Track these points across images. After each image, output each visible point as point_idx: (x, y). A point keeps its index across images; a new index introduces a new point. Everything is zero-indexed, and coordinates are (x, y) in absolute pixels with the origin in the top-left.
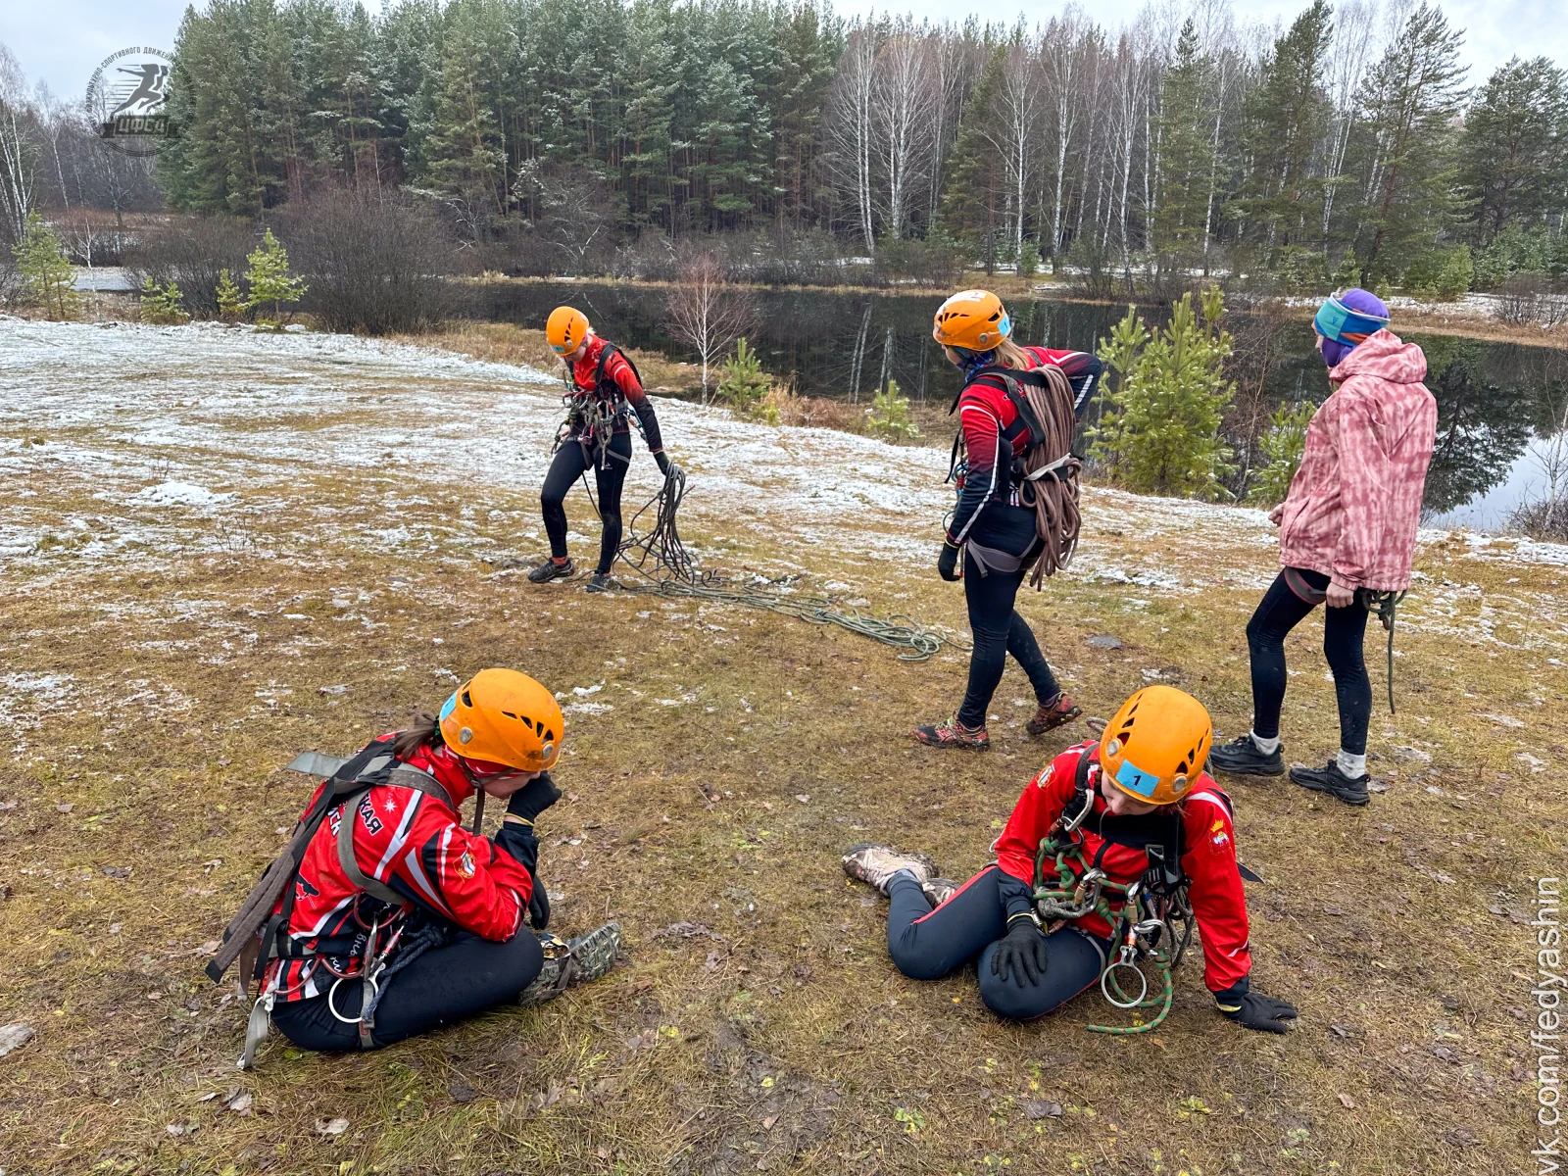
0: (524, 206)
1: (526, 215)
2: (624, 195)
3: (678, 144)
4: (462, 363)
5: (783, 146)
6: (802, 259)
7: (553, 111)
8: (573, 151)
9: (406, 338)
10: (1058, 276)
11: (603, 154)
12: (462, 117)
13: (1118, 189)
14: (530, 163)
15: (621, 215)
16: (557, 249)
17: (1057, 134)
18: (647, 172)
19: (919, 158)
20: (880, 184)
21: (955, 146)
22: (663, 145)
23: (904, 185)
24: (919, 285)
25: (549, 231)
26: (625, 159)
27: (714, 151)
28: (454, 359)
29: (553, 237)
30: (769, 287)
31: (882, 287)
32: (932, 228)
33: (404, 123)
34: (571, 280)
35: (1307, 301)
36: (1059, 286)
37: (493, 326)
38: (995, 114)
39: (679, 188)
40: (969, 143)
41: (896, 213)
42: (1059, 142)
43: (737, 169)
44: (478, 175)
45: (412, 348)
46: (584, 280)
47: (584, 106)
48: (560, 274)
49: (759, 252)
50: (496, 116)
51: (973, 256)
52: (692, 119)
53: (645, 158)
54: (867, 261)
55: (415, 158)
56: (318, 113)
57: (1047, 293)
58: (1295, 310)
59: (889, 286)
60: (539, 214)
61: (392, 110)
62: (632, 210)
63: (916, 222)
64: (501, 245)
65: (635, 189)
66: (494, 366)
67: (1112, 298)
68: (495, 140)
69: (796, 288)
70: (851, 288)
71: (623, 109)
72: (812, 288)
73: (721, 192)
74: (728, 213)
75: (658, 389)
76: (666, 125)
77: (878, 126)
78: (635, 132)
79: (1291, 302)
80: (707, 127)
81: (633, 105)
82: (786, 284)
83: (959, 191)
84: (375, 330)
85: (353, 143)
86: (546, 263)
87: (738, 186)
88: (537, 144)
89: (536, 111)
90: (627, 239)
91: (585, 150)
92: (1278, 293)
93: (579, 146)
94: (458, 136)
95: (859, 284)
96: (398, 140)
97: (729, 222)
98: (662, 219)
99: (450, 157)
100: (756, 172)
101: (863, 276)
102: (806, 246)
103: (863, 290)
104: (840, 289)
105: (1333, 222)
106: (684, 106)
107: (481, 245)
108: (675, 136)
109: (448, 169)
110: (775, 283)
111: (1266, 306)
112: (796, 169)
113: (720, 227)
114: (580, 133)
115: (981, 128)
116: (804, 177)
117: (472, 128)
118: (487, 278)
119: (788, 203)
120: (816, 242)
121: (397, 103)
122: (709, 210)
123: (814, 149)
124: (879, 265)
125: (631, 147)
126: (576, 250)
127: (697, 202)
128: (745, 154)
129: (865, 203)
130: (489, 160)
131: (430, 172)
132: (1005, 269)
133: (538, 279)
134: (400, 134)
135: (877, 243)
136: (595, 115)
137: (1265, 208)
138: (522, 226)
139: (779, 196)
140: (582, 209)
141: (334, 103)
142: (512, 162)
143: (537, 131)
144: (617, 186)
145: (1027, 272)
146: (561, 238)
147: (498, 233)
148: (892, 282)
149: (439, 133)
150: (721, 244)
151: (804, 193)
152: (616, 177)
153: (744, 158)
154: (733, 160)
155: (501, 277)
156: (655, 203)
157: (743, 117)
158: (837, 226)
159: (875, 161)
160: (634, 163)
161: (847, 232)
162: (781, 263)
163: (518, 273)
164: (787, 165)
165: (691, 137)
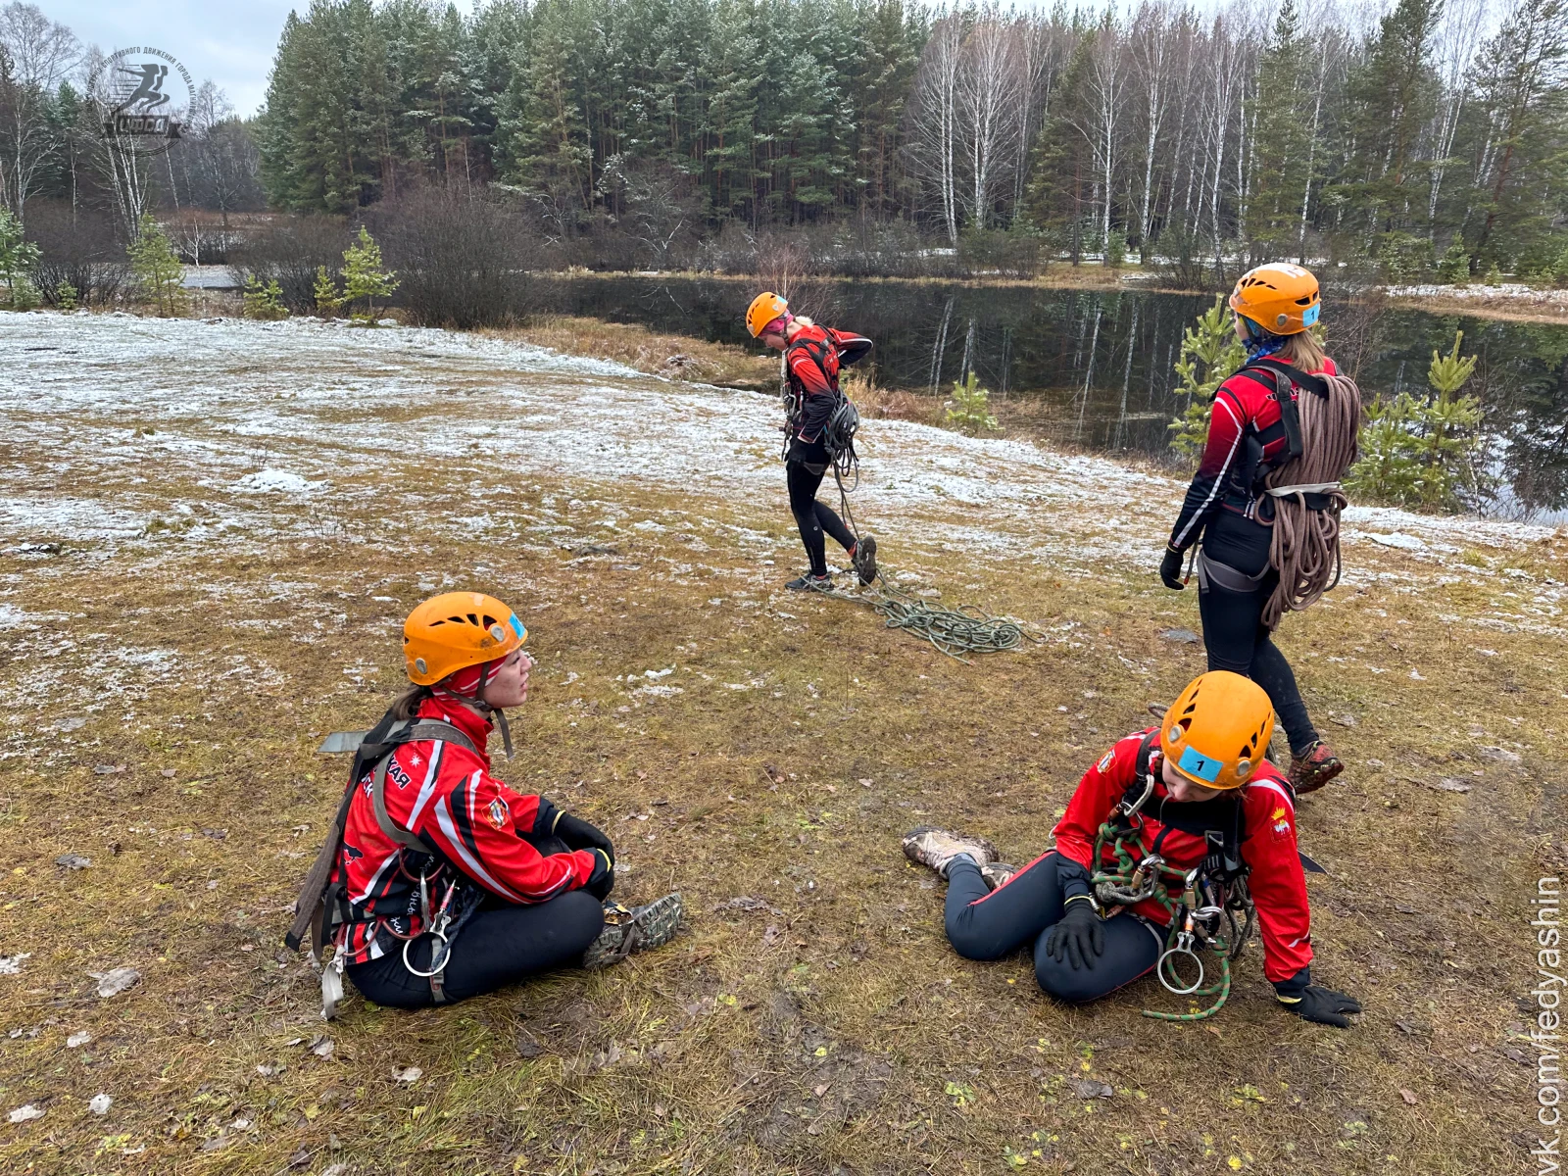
0: (608, 202)
1: (611, 210)
2: (707, 188)
3: (761, 137)
4: (547, 357)
5: (865, 137)
6: (883, 251)
7: (638, 107)
8: (657, 146)
9: (493, 332)
10: (1146, 265)
11: (687, 149)
12: (548, 113)
13: (1210, 176)
14: (615, 158)
15: (704, 208)
16: (641, 243)
17: (1147, 121)
18: (728, 165)
19: (1004, 147)
20: (963, 173)
21: (1041, 135)
22: (745, 138)
23: (988, 175)
24: (1003, 276)
25: (633, 226)
26: (708, 153)
27: (795, 145)
28: (540, 353)
29: (638, 231)
30: (849, 280)
31: (965, 278)
32: (1017, 218)
33: (493, 121)
34: (654, 274)
35: (1410, 290)
36: (1147, 276)
37: (577, 320)
38: (1083, 101)
39: (761, 181)
40: (1056, 131)
41: (979, 202)
42: (1149, 129)
43: (819, 161)
44: (564, 170)
45: (499, 342)
46: (667, 274)
47: (669, 101)
48: (643, 268)
49: (839, 244)
50: (582, 112)
51: (1060, 245)
52: (775, 112)
53: (728, 151)
54: (950, 252)
55: (503, 155)
56: (412, 113)
57: (1134, 283)
58: (1397, 299)
59: (970, 277)
60: (623, 208)
61: (482, 108)
62: (714, 203)
63: (1000, 213)
64: (585, 240)
65: (718, 183)
66: (578, 359)
67: (1202, 288)
68: (581, 136)
69: (877, 280)
70: (932, 280)
71: (707, 103)
72: (893, 279)
73: (803, 185)
74: (809, 205)
75: (737, 382)
76: (749, 118)
77: (962, 115)
78: (719, 126)
79: (1392, 291)
80: (788, 121)
81: (716, 99)
82: (867, 276)
83: (1045, 180)
84: (464, 324)
85: (445, 141)
86: (630, 258)
87: (820, 178)
88: (622, 139)
89: (622, 106)
90: (709, 233)
91: (669, 144)
92: (1380, 282)
93: (662, 140)
94: (545, 132)
95: (941, 275)
96: (487, 137)
97: (810, 214)
98: (744, 212)
99: (537, 154)
100: (838, 164)
101: (945, 267)
102: (888, 237)
103: (945, 282)
104: (922, 281)
105: (1439, 207)
106: (767, 98)
107: (567, 239)
108: (758, 129)
109: (535, 165)
110: (856, 275)
111: (1365, 296)
112: (878, 161)
113: (802, 220)
114: (664, 127)
115: (1067, 116)
116: (886, 168)
117: (559, 125)
118: (572, 272)
119: (870, 194)
120: (898, 234)
121: (487, 101)
122: (791, 203)
123: (898, 140)
124: (962, 257)
125: (712, 140)
126: (658, 244)
127: (779, 195)
128: (827, 146)
129: (948, 192)
130: (575, 156)
131: (517, 168)
132: (1090, 258)
133: (622, 273)
134: (489, 131)
135: (960, 233)
136: (679, 110)
137: (1367, 193)
138: (607, 221)
139: (861, 187)
140: (665, 204)
141: (427, 102)
142: (597, 157)
143: (622, 126)
144: (700, 180)
145: (1115, 262)
146: (644, 232)
147: (583, 228)
148: (975, 273)
149: (527, 130)
150: (803, 236)
151: (887, 185)
152: (699, 171)
153: (828, 149)
154: (815, 152)
155: (586, 272)
156: (737, 197)
157: (826, 109)
158: (920, 217)
159: (958, 151)
160: (717, 157)
161: (928, 221)
162: (862, 255)
163: (602, 267)
164: (869, 156)
165: (774, 130)
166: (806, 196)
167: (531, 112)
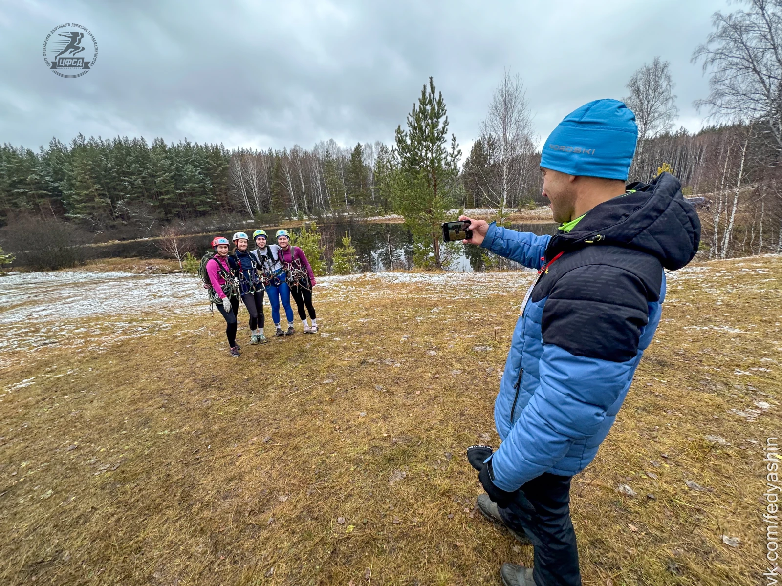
0: (122, 217)
1: (123, 219)
2: (162, 209)
3: (179, 191)
5: (217, 190)
7: (126, 184)
8: (138, 197)
11: (151, 197)
12: (87, 188)
14: (121, 202)
15: (162, 215)
16: (139, 229)
18: (169, 201)
19: (262, 190)
20: (250, 198)
22: (173, 192)
24: (269, 226)
26: (160, 198)
27: (193, 193)
29: (136, 226)
32: (271, 210)
33: (61, 192)
34: (146, 239)
38: (281, 176)
39: (183, 205)
40: (275, 185)
41: (258, 206)
42: (301, 183)
43: (203, 198)
44: (99, 208)
46: (152, 239)
47: (139, 181)
48: (141, 238)
49: (215, 222)
50: (102, 187)
51: (285, 216)
52: (183, 183)
53: (167, 197)
54: (252, 221)
55: (69, 204)
60: (129, 218)
61: (54, 187)
62: (166, 214)
63: (266, 208)
64: (115, 231)
65: (166, 208)
68: (104, 196)
71: (155, 182)
73: (198, 205)
74: (202, 211)
76: (173, 186)
77: (246, 182)
78: (162, 189)
80: (188, 186)
81: (158, 180)
86: (135, 235)
87: (203, 203)
88: (123, 195)
90: (166, 223)
91: (143, 196)
93: (140, 195)
94: (86, 195)
95: (250, 228)
96: (59, 198)
97: (203, 214)
98: (178, 215)
99: (85, 202)
100: (210, 198)
101: (251, 225)
102: (231, 219)
106: (178, 179)
107: (106, 231)
108: (177, 189)
109: (85, 207)
112: (223, 196)
113: (201, 216)
114: (140, 190)
115: (278, 180)
116: (227, 198)
117: (93, 192)
118: (111, 243)
119: (223, 206)
121: (56, 185)
122: (196, 212)
123: (227, 190)
124: (256, 222)
125: (161, 194)
126: (146, 229)
127: (190, 209)
128: (204, 193)
129: (247, 204)
130: (103, 202)
131: (77, 208)
132: (294, 219)
134: (60, 196)
136: (144, 184)
138: (123, 224)
139: (219, 205)
140: (146, 216)
142: (113, 201)
143: (121, 191)
144: (159, 207)
145: (301, 219)
146: (140, 226)
147: (113, 227)
149: (78, 195)
150: (201, 221)
151: (228, 203)
152: (157, 204)
154: (200, 195)
156: (174, 211)
157: (201, 182)
158: (241, 212)
159: (248, 192)
160: (163, 199)
163: (124, 239)
164: (220, 195)
165: (184, 189)
166: (201, 209)
167: (78, 188)
